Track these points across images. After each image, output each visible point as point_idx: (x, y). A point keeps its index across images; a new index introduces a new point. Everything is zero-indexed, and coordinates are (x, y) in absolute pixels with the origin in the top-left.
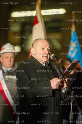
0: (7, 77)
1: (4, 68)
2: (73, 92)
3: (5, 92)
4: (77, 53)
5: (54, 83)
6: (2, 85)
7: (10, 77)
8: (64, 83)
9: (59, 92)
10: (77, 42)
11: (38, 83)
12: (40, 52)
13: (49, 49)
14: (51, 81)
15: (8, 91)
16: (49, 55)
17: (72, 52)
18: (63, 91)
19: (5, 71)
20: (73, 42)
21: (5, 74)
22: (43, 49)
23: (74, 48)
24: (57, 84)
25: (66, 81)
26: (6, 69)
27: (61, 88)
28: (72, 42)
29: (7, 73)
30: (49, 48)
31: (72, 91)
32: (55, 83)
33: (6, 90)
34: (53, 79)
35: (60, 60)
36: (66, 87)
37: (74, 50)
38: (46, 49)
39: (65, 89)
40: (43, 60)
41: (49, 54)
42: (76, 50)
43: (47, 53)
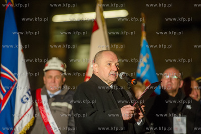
0: (53, 104)
1: (49, 92)
2: (152, 124)
3: (51, 125)
4: (150, 70)
5: (126, 112)
6: (47, 115)
7: (58, 104)
8: (140, 112)
9: (132, 124)
10: (149, 55)
11: (104, 112)
12: (106, 68)
13: (118, 64)
14: (122, 109)
15: (55, 124)
16: (117, 72)
17: (143, 69)
18: (139, 124)
19: (51, 96)
20: (144, 55)
21: (50, 100)
22: (109, 64)
23: (145, 63)
24: (130, 114)
25: (143, 109)
26: (52, 93)
27: (136, 120)
28: (142, 55)
29: (54, 99)
30: (118, 62)
31: (150, 123)
32: (128, 112)
33: (53, 123)
34: (125, 106)
35: (132, 80)
36: (142, 118)
37: (145, 67)
38: (113, 64)
39: (140, 120)
40: (110, 79)
41: (118, 70)
42: (148, 67)
43: (116, 69)
